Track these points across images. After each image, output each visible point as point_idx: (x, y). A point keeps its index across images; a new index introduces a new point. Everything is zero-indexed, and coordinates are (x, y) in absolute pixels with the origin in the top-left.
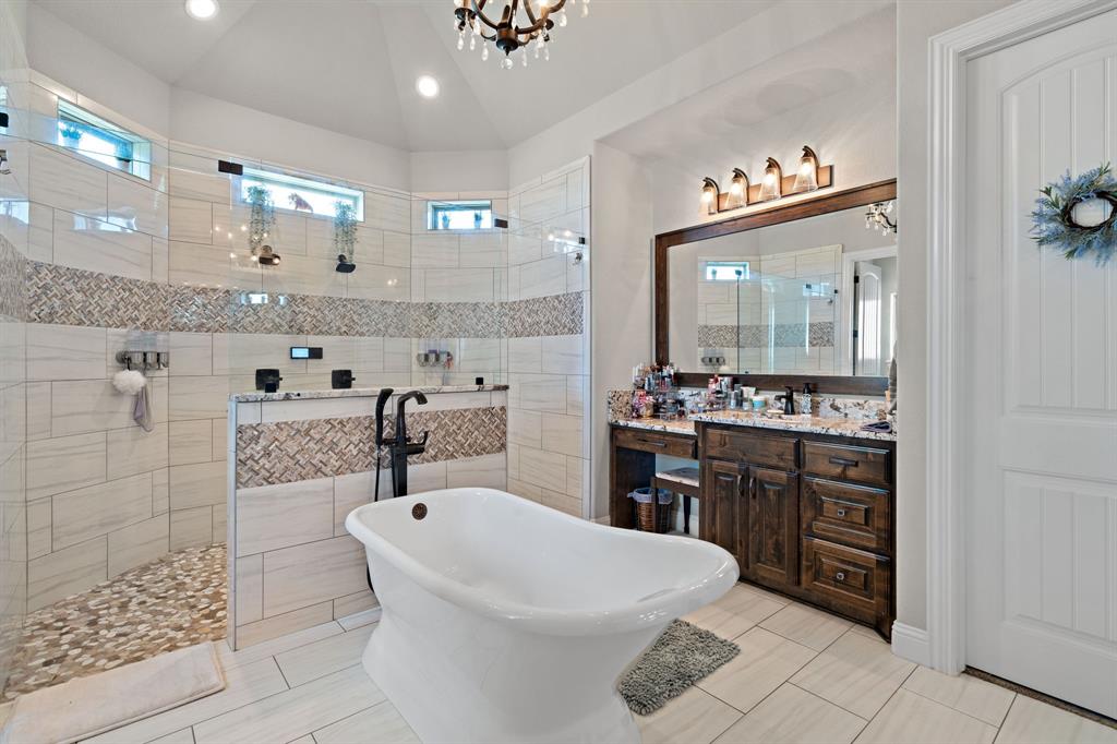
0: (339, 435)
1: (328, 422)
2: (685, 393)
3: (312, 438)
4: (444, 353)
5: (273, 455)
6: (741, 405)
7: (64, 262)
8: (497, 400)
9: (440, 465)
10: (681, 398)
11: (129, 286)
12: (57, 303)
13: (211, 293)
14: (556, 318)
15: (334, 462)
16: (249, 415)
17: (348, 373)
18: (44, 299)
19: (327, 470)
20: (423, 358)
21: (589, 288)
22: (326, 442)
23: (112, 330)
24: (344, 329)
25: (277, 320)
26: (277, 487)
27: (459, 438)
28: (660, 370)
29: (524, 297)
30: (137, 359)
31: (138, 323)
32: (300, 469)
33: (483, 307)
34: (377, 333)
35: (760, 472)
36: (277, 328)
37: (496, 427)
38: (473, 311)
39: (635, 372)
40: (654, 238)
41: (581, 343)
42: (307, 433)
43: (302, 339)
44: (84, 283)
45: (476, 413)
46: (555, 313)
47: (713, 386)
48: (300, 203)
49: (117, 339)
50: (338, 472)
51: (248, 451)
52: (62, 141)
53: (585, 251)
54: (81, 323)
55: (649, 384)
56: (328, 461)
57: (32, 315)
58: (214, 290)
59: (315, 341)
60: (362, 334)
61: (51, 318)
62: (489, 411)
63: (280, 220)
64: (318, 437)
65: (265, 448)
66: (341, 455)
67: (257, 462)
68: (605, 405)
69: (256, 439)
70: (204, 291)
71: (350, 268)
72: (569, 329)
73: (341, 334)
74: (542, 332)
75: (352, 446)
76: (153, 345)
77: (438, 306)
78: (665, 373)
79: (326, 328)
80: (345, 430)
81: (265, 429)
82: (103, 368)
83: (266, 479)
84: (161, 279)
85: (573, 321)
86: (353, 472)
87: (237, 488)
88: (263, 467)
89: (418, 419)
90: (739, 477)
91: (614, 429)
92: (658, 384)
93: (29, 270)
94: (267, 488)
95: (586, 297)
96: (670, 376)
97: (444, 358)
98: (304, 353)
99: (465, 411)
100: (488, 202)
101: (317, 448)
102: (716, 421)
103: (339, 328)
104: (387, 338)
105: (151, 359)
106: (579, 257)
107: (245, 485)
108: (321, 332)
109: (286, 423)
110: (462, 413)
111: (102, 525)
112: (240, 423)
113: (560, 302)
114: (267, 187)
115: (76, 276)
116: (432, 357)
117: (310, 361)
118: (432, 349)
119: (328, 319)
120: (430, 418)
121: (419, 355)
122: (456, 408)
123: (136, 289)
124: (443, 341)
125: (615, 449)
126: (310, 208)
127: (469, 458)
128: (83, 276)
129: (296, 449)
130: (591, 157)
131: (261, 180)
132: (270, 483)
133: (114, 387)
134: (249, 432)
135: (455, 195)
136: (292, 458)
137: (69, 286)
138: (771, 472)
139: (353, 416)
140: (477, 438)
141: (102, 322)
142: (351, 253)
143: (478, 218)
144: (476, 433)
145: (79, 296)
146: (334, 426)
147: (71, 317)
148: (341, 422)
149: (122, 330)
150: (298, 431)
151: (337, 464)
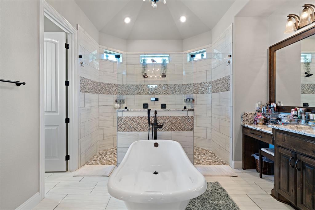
0: (141, 121)
1: (138, 117)
2: (282, 115)
3: (134, 121)
4: (191, 99)
5: (125, 124)
6: (308, 123)
7: (105, 82)
8: (190, 114)
9: (170, 133)
10: (280, 117)
11: (117, 86)
12: (104, 90)
13: (134, 86)
14: (223, 86)
15: (139, 128)
16: (120, 114)
17: (165, 105)
18: (102, 89)
19: (137, 130)
20: (186, 100)
21: (232, 74)
22: (137, 122)
23: (114, 95)
24: (164, 93)
25: (148, 91)
26: (126, 132)
27: (176, 125)
28: (270, 105)
29: (215, 80)
30: (118, 101)
31: (120, 93)
32: (131, 129)
33: (203, 84)
34: (173, 93)
35: (302, 158)
36: (148, 93)
37: (190, 122)
38: (200, 85)
39: (257, 106)
40: (268, 48)
41: (229, 94)
42: (133, 119)
43: (153, 96)
44: (109, 86)
45: (182, 117)
46: (223, 84)
47: (293, 112)
48: (153, 61)
49: (115, 97)
50: (140, 131)
51: (120, 123)
52: (105, 58)
53: (231, 59)
54: (108, 94)
55: (264, 110)
56: (138, 127)
57: (100, 93)
58: (135, 85)
59: (157, 96)
60: (169, 94)
61: (103, 93)
62: (187, 117)
63: (148, 66)
64: (135, 121)
65: (123, 122)
66: (141, 126)
67: (121, 126)
68: (240, 118)
69: (121, 120)
70: (133, 85)
71: (165, 76)
72: (227, 89)
73: (163, 94)
74: (219, 91)
75: (144, 124)
76: (122, 98)
77: (190, 85)
78: (272, 106)
79: (159, 93)
80: (142, 120)
81: (123, 118)
82: (112, 103)
83: (123, 130)
84: (124, 83)
85: (227, 86)
86: (144, 131)
87: (118, 131)
88: (123, 127)
89: (163, 118)
90: (291, 158)
91: (244, 128)
92: (267, 111)
93: (99, 84)
94: (124, 132)
95: (231, 77)
96: (274, 107)
97: (191, 100)
98: (154, 99)
99: (179, 117)
100: (205, 49)
101: (135, 124)
102: (280, 129)
103: (163, 93)
104: (176, 95)
105: (121, 101)
106: (229, 63)
107: (119, 131)
108: (158, 94)
109: (128, 117)
110: (177, 118)
111: (113, 136)
112: (118, 116)
113: (224, 80)
114: (145, 58)
115: (107, 84)
116: (188, 100)
117: (155, 101)
118: (188, 97)
119: (160, 90)
120: (167, 118)
121: (185, 99)
122: (175, 116)
123: (119, 86)
124: (191, 95)
125: (244, 135)
126: (156, 62)
127: (179, 131)
128: (109, 84)
129: (130, 123)
130: (233, 23)
131: (145, 57)
132: (124, 131)
133: (114, 107)
134: (120, 118)
135: (195, 49)
136: (129, 126)
137: (106, 86)
138: (308, 159)
139: (144, 116)
140: (182, 126)
141: (112, 94)
142: (166, 72)
143: (202, 55)
144: (182, 124)
145: (108, 89)
146: (139, 119)
147: (107, 93)
148: (141, 118)
149: (116, 95)
150: (131, 119)
151: (140, 128)
